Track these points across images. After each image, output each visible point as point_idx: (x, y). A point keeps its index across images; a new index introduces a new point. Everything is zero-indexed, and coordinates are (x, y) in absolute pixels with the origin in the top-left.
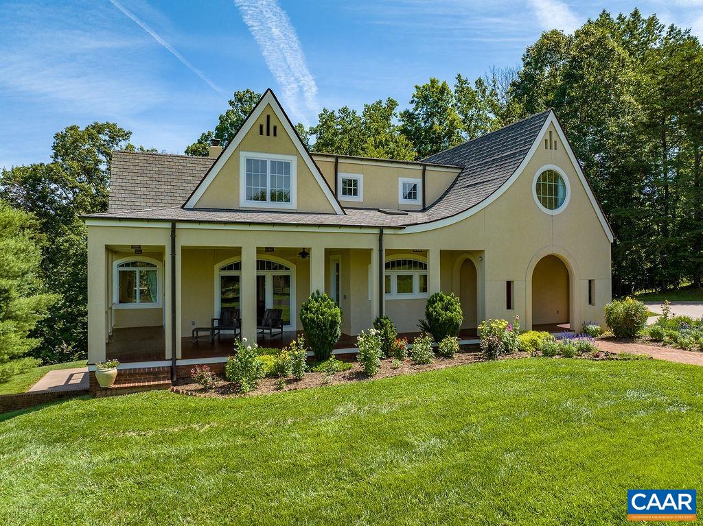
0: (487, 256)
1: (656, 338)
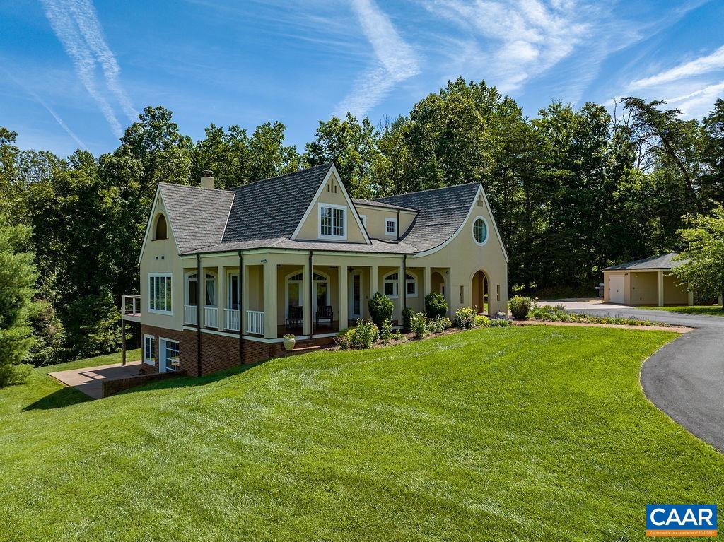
0: (452, 272)
1: (538, 317)
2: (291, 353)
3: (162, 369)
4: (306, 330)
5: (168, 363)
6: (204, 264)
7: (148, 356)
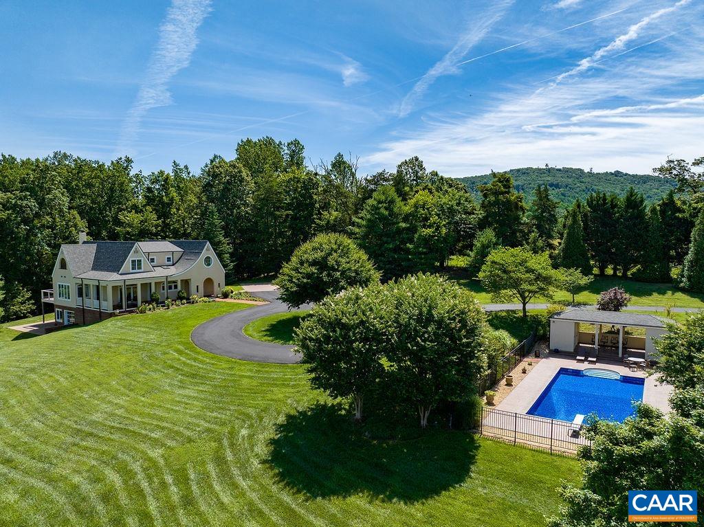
0: (191, 280)
2: (117, 316)
3: (66, 323)
4: (124, 307)
5: (69, 321)
6: (84, 283)
7: (58, 318)
